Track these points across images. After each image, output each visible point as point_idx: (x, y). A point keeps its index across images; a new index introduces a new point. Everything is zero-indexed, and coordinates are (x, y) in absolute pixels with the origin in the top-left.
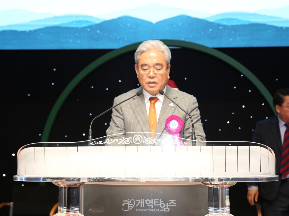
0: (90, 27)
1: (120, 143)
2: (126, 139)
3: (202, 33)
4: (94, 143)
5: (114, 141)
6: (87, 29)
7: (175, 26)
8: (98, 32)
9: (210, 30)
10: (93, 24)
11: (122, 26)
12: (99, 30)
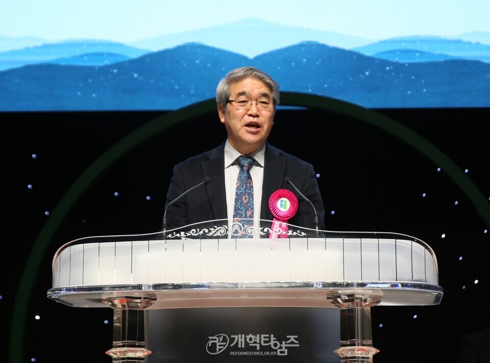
0: (118, 65)
1: (210, 234)
2: (220, 229)
4: (173, 235)
5: (202, 232)
6: (111, 70)
7: (293, 64)
8: (136, 75)
10: (126, 59)
11: (185, 64)
12: (136, 73)
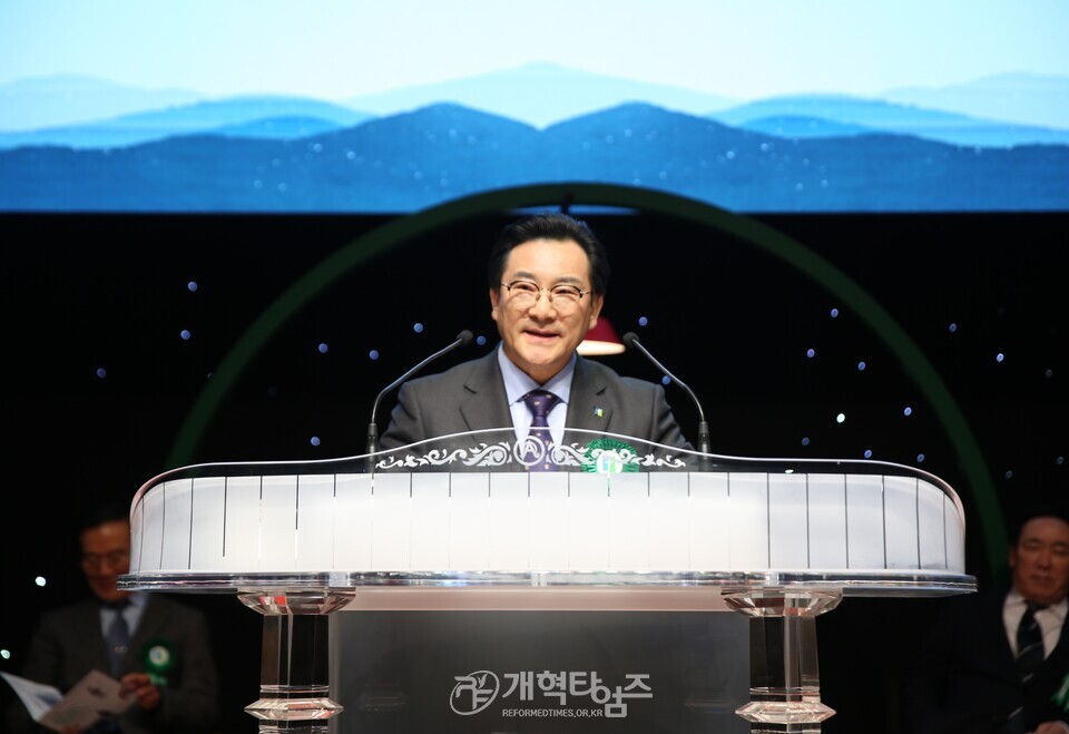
0: (323, 138)
1: (471, 462)
2: (493, 451)
3: (703, 163)
4: (388, 463)
5: (452, 457)
6: (310, 145)
7: (609, 139)
8: (351, 154)
9: (731, 154)
10: (334, 129)
11: (431, 137)
12: (351, 151)
